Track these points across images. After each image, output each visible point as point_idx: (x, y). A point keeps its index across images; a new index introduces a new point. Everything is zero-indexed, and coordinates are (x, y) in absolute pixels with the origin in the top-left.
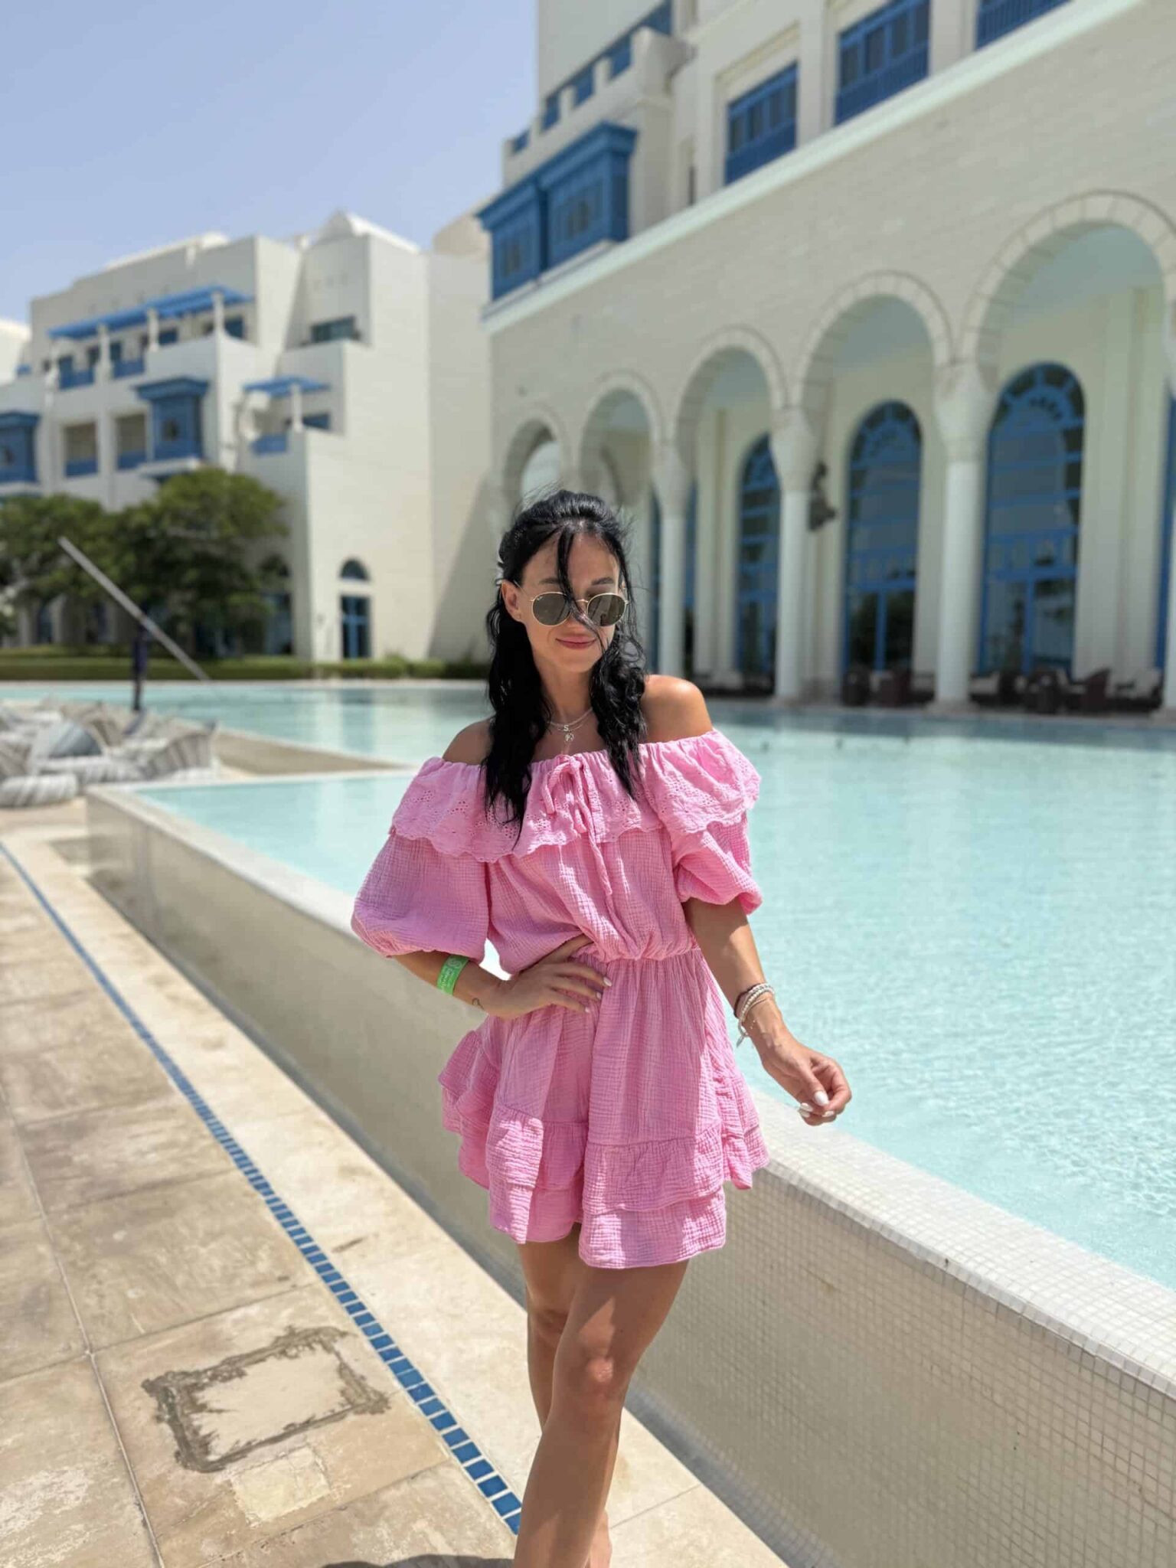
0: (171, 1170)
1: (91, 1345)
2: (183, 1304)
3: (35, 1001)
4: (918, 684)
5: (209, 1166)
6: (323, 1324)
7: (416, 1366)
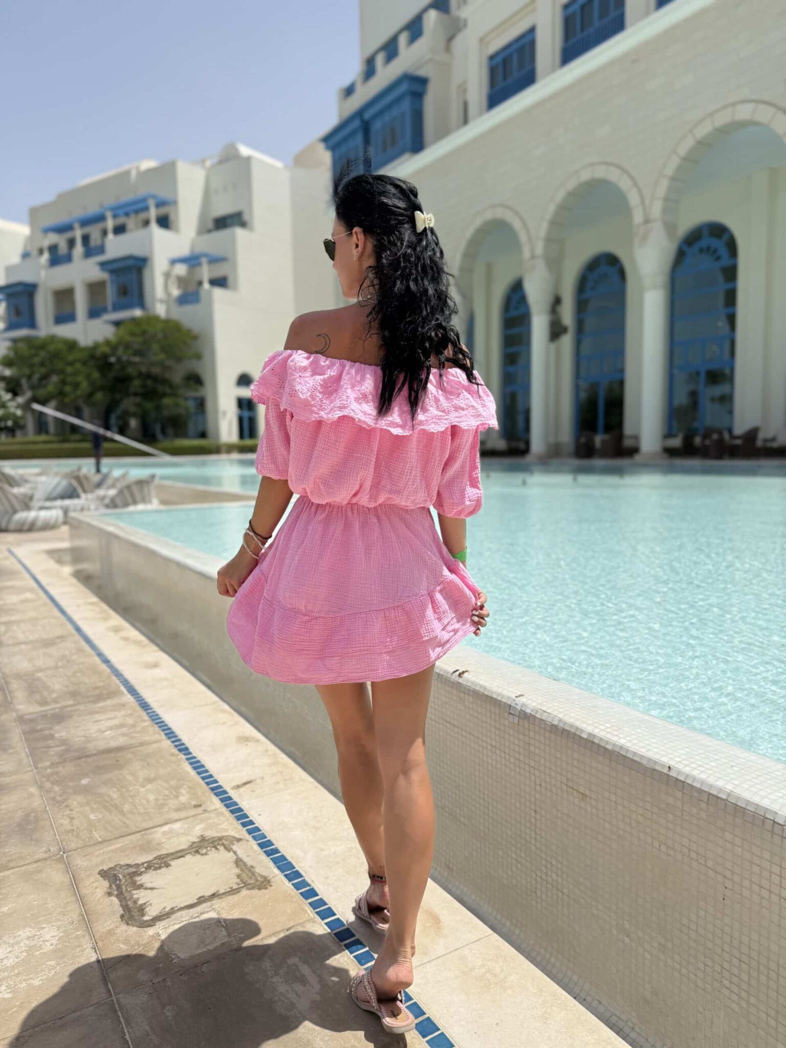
0: (121, 741)
1: (64, 848)
2: (127, 822)
3: (32, 642)
4: (627, 443)
5: (147, 738)
6: (225, 834)
7: (290, 859)
